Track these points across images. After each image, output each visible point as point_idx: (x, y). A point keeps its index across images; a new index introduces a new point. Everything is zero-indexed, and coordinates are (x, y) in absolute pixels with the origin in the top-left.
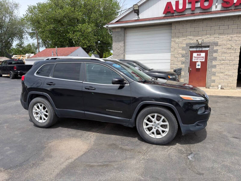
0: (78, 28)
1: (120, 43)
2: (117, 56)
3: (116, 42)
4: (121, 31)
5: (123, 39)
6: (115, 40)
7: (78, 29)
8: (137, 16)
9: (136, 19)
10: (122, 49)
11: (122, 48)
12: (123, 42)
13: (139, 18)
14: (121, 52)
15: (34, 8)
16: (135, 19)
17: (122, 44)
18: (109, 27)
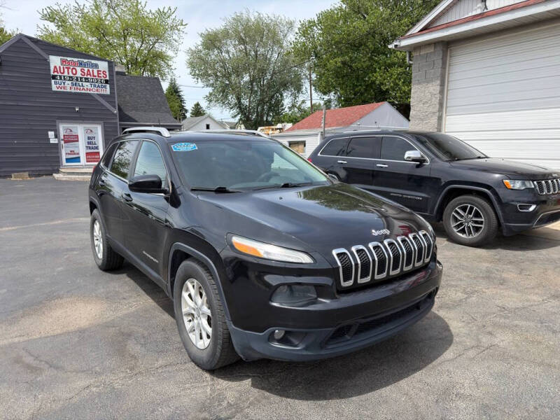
0: (397, 57)
1: (430, 85)
2: (422, 120)
3: (419, 83)
4: (435, 52)
5: (439, 74)
6: (417, 78)
7: (396, 60)
8: (480, 5)
9: (479, 12)
10: (436, 101)
11: (434, 99)
12: (439, 82)
13: (486, 8)
14: (431, 109)
15: (311, 24)
16: (474, 13)
17: (434, 87)
18: (403, 47)
